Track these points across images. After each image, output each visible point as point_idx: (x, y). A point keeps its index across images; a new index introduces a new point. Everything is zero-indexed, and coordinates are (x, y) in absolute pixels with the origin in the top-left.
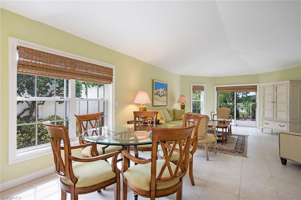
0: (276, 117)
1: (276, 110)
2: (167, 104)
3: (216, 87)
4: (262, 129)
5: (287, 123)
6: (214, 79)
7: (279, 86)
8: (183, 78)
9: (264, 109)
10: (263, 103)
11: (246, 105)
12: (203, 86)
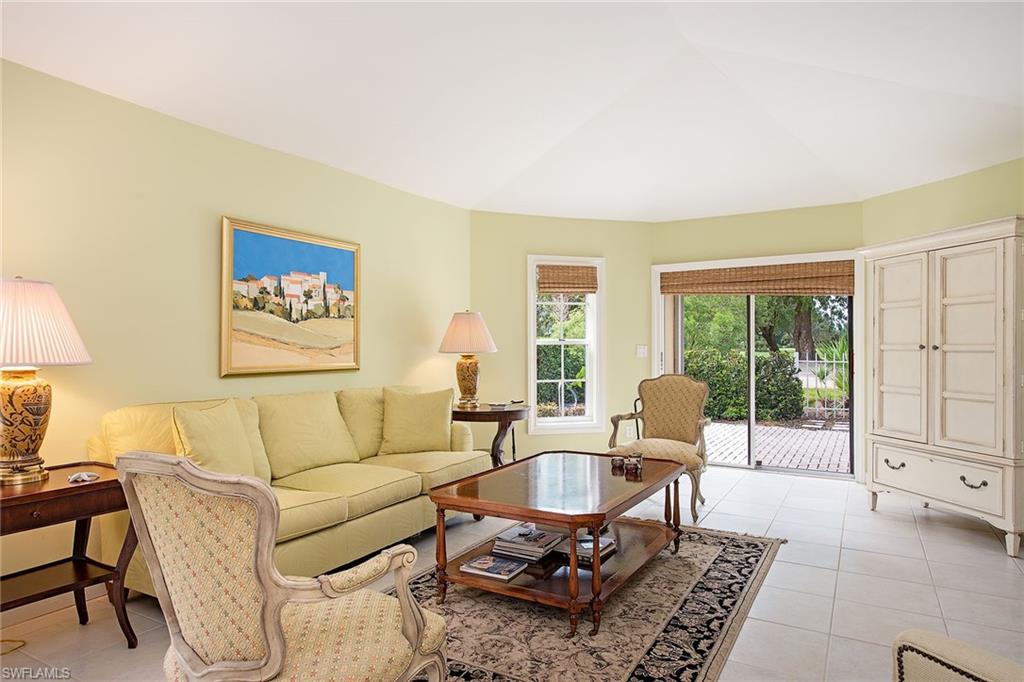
0: (943, 434)
1: (944, 389)
2: (356, 360)
3: (662, 275)
4: (874, 494)
5: (1002, 467)
6: (648, 232)
7: (957, 256)
8: (485, 224)
9: (881, 384)
10: (877, 350)
11: (834, 361)
12: (594, 269)
